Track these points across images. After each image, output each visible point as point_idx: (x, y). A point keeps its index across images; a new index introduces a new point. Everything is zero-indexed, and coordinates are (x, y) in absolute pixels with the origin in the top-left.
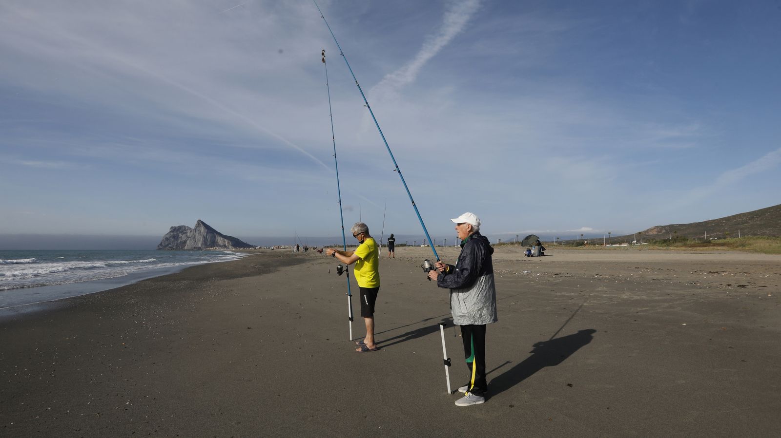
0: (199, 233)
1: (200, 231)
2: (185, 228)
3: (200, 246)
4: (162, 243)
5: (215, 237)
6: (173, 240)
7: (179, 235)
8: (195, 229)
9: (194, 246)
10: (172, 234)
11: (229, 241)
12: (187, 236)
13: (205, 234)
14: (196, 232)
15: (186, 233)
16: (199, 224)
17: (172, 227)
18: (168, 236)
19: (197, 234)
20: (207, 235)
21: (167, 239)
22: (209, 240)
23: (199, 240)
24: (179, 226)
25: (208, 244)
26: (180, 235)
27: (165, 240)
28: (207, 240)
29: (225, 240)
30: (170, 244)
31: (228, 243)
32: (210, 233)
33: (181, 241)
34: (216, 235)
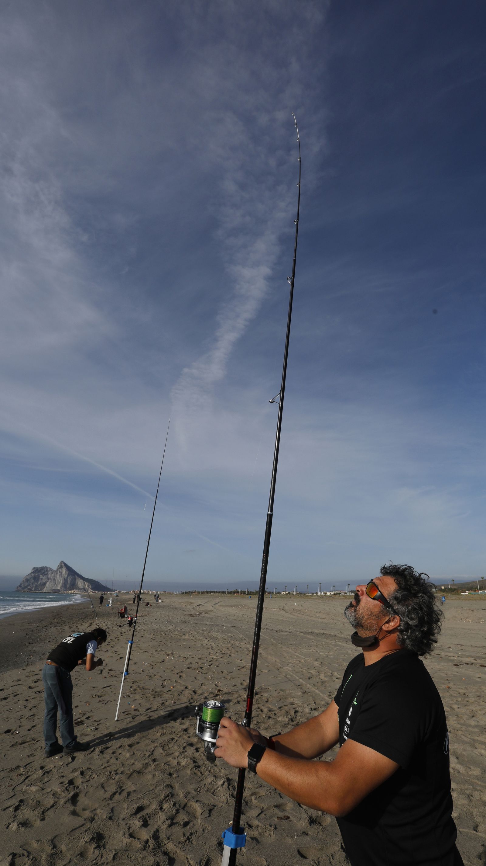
0: (59, 575)
1: (62, 573)
2: (47, 569)
3: (59, 588)
4: (21, 584)
5: (75, 580)
6: (33, 581)
7: (40, 577)
8: (57, 571)
9: (53, 588)
10: (33, 575)
11: (89, 584)
12: (47, 577)
13: (66, 576)
14: (57, 573)
15: (47, 574)
16: (61, 565)
17: (34, 568)
18: (28, 578)
19: (58, 576)
20: (67, 577)
21: (27, 580)
22: (69, 582)
23: (59, 582)
24: (41, 567)
25: (68, 586)
26: (41, 576)
27: (25, 580)
28: (67, 582)
29: (86, 583)
30: (29, 585)
31: (88, 586)
32: (71, 575)
33: (41, 583)
34: (77, 578)
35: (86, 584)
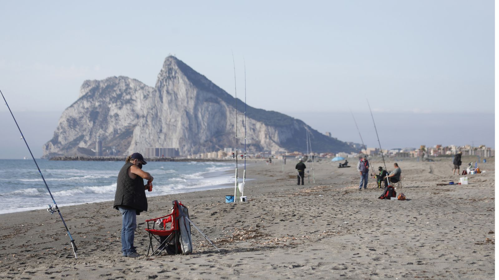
0: (170, 102)
1: (176, 94)
2: (128, 85)
3: (175, 145)
4: (56, 136)
5: (223, 115)
6: (91, 125)
7: (109, 109)
8: (159, 89)
9: (158, 146)
10: (86, 104)
11: (271, 129)
12: (133, 110)
13: (192, 103)
14: (161, 97)
15: (129, 101)
16: (170, 70)
17: (87, 84)
18: (75, 114)
19: (166, 106)
20: (196, 109)
21: (73, 123)
22: (204, 125)
23: (172, 127)
24: (108, 80)
25: (203, 137)
26: (113, 109)
27: (65, 124)
28: (199, 126)
29: (258, 125)
30: (82, 138)
31: (268, 135)
32: (207, 100)
33: (115, 131)
34: (228, 109)
35: (262, 128)
